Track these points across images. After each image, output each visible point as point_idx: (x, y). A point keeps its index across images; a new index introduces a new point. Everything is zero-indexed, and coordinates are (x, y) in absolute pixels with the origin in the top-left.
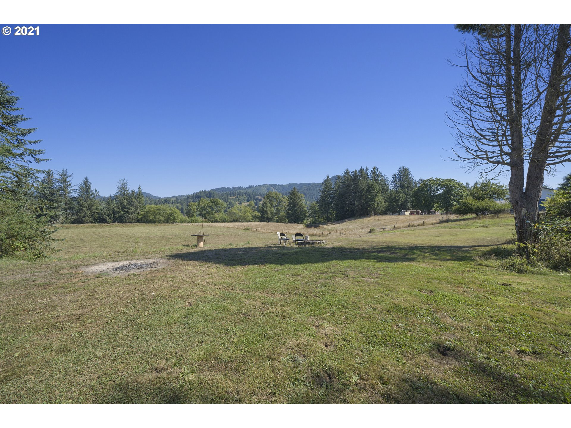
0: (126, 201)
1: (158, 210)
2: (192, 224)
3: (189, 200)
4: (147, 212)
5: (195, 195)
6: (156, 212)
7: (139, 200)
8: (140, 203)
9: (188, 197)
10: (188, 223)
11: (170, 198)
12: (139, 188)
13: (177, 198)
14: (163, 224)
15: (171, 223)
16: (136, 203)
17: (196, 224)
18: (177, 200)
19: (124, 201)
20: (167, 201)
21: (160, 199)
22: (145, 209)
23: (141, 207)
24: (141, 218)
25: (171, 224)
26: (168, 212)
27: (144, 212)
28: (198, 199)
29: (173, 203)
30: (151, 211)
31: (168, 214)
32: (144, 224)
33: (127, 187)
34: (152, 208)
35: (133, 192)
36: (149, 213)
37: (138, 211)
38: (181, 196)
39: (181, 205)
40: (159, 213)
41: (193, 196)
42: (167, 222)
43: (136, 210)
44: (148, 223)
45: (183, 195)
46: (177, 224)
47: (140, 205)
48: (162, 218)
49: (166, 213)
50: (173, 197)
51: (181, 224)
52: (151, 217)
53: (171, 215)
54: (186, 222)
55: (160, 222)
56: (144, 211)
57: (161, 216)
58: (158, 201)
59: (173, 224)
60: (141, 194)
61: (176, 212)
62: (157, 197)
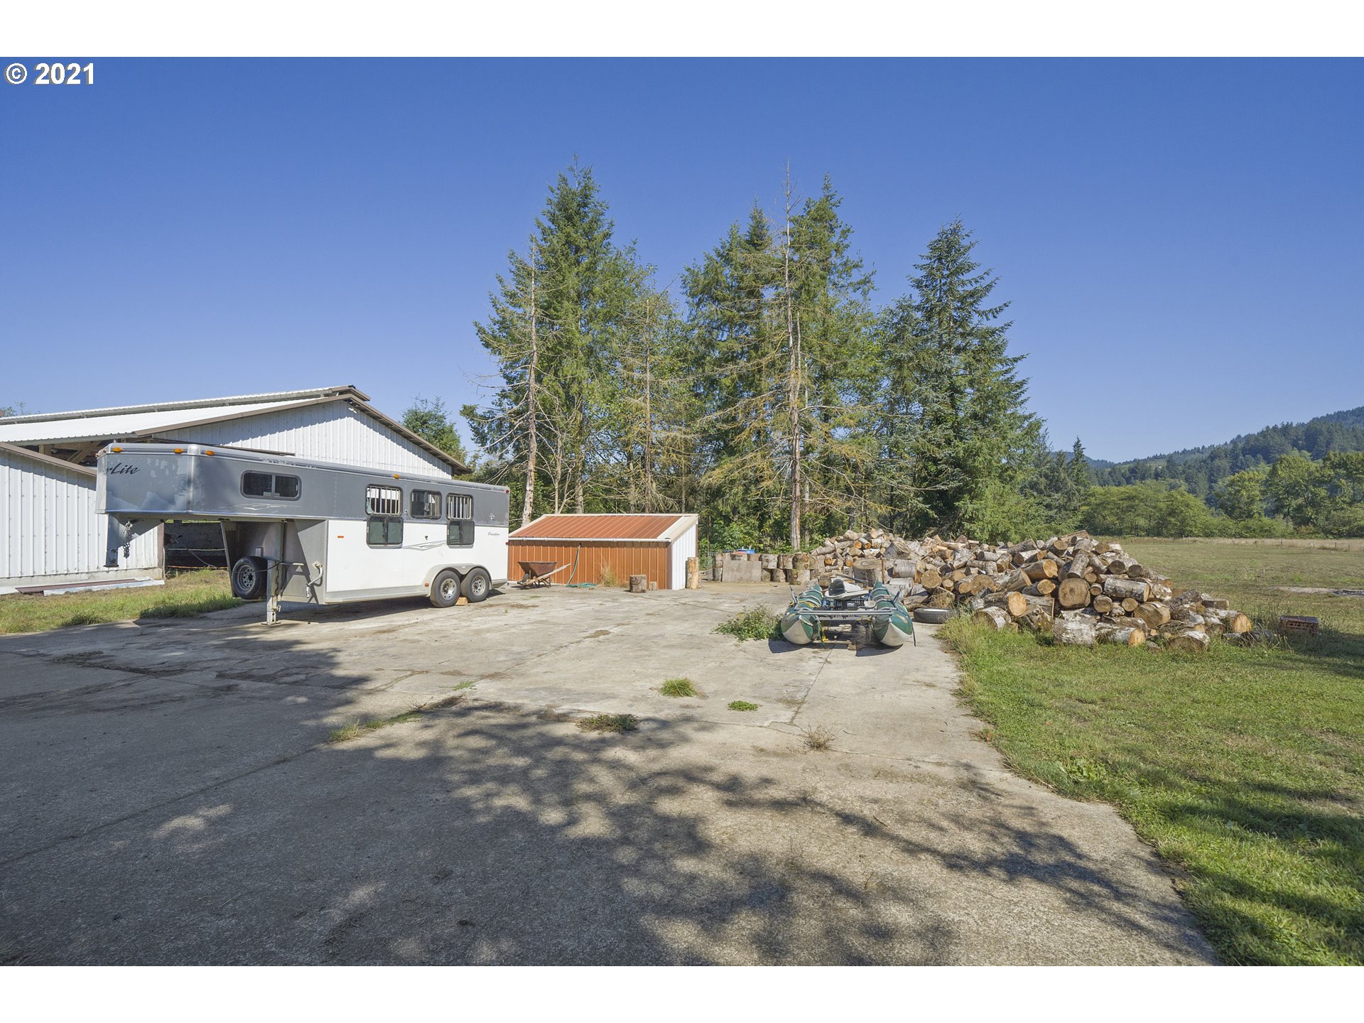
0: (1043, 479)
1: (1131, 498)
2: (1251, 541)
3: (1217, 462)
5: (1240, 445)
6: (1126, 504)
7: (1077, 475)
8: (1077, 482)
9: (1214, 454)
10: (1234, 536)
11: (1145, 461)
12: (1077, 445)
13: (1170, 459)
14: (1146, 538)
15: (1172, 535)
16: (1069, 484)
17: (1268, 541)
18: (1172, 467)
19: (1041, 479)
20: (1136, 471)
21: (1113, 466)
22: (1093, 499)
23: (1082, 492)
25: (1171, 539)
26: (1162, 505)
27: (1088, 505)
28: (1254, 456)
29: (1157, 476)
31: (1161, 510)
33: (1047, 445)
34: (1112, 495)
35: (1061, 455)
37: (1075, 503)
38: (1185, 452)
39: (1187, 480)
40: (1132, 507)
41: (1233, 451)
42: (1159, 534)
43: (1069, 500)
45: (1189, 448)
46: (1196, 539)
47: (1080, 487)
48: (1142, 522)
49: (1155, 508)
50: (1156, 458)
51: (1207, 540)
53: (1172, 513)
54: (1223, 533)
55: (1135, 530)
57: (1138, 515)
58: (1110, 473)
59: (1180, 540)
60: (1081, 460)
61: (1187, 505)
62: (1104, 463)
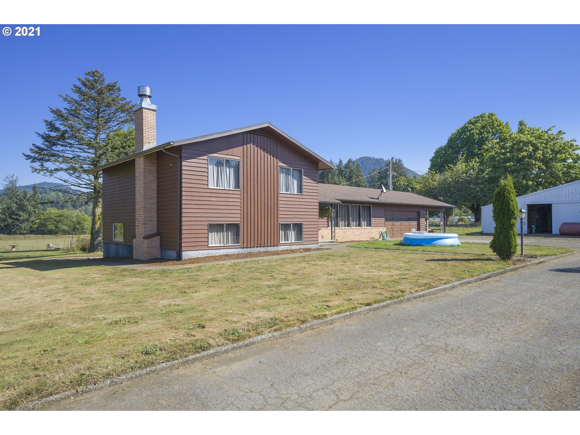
4: (45, 219)
24: (37, 228)
30: (50, 218)
32: (40, 236)
36: (48, 221)
44: (46, 234)
52: (51, 227)
56: (40, 219)
